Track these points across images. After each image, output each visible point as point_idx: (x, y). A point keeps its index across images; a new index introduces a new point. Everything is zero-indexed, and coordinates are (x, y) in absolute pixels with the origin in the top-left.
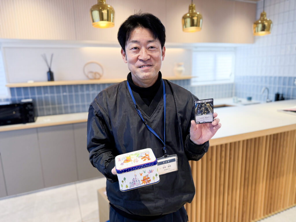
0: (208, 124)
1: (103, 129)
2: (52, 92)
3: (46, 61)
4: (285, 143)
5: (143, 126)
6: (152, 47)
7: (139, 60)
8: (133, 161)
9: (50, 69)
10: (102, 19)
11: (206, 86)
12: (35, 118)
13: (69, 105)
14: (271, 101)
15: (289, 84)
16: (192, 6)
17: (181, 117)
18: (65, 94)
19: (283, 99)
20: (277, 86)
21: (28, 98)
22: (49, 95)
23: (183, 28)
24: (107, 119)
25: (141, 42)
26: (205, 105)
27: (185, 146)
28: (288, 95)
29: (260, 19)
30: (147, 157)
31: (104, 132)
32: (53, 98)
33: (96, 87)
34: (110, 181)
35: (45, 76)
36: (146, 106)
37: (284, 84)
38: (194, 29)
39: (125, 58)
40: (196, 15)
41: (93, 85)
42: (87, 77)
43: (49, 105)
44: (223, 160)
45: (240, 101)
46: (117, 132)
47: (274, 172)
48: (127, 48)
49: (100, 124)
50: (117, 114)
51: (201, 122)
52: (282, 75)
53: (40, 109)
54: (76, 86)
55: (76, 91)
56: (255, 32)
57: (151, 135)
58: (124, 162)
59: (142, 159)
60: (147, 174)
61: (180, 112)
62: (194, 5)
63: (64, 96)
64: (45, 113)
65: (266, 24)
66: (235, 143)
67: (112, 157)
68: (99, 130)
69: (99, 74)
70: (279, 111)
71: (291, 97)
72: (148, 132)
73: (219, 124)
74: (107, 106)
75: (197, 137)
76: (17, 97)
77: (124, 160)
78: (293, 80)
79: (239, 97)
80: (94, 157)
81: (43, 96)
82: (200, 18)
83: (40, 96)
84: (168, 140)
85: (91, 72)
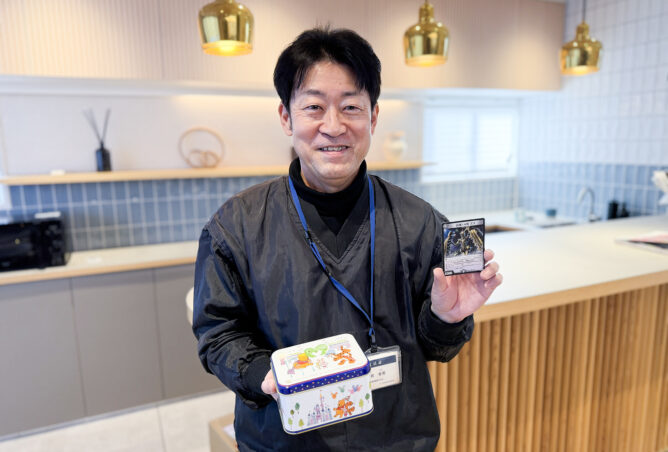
0: (473, 276)
1: (232, 283)
2: (106, 197)
3: (94, 127)
4: (633, 313)
5: (324, 280)
6: (351, 108)
7: (320, 135)
8: (315, 365)
9: (102, 144)
10: (224, 34)
11: (454, 185)
12: (67, 256)
13: (144, 225)
14: (599, 219)
15: (639, 182)
16: (426, 10)
17: (408, 260)
18: (135, 200)
19: (626, 215)
20: (612, 185)
21: (52, 210)
22: (99, 203)
23: (406, 56)
24: (241, 261)
25: (328, 94)
26: (467, 232)
27: (420, 327)
28: (636, 206)
29: (576, 40)
30: (346, 354)
31: (234, 290)
32: (108, 210)
33: (207, 185)
34: (251, 406)
35: (91, 160)
36: (329, 233)
37: (628, 181)
38: (430, 58)
39: (288, 124)
40: (436, 29)
41: (200, 181)
42: (188, 161)
43: (99, 225)
44: (496, 354)
45: (531, 219)
46: (264, 292)
47: (609, 381)
48: (295, 105)
49: (224, 272)
50: (264, 250)
51: (456, 271)
52: (622, 160)
53: (78, 236)
54: (161, 182)
55: (162, 194)
56: (565, 67)
57: (340, 300)
58: (294, 367)
59: (335, 359)
60: (347, 394)
61: (408, 250)
62: (431, 6)
63: (133, 205)
64: (90, 244)
65: (589, 49)
66: (523, 316)
67: (256, 351)
68: (221, 286)
69: (213, 155)
70: (619, 242)
71: (644, 210)
72: (335, 292)
73: (497, 277)
74: (243, 231)
75: (448, 304)
76: (24, 208)
77: (293, 361)
78: (646, 173)
79: (529, 209)
80: (210, 349)
81: (85, 204)
82: (445, 36)
83: (78, 205)
84: (378, 314)
85: (196, 151)
